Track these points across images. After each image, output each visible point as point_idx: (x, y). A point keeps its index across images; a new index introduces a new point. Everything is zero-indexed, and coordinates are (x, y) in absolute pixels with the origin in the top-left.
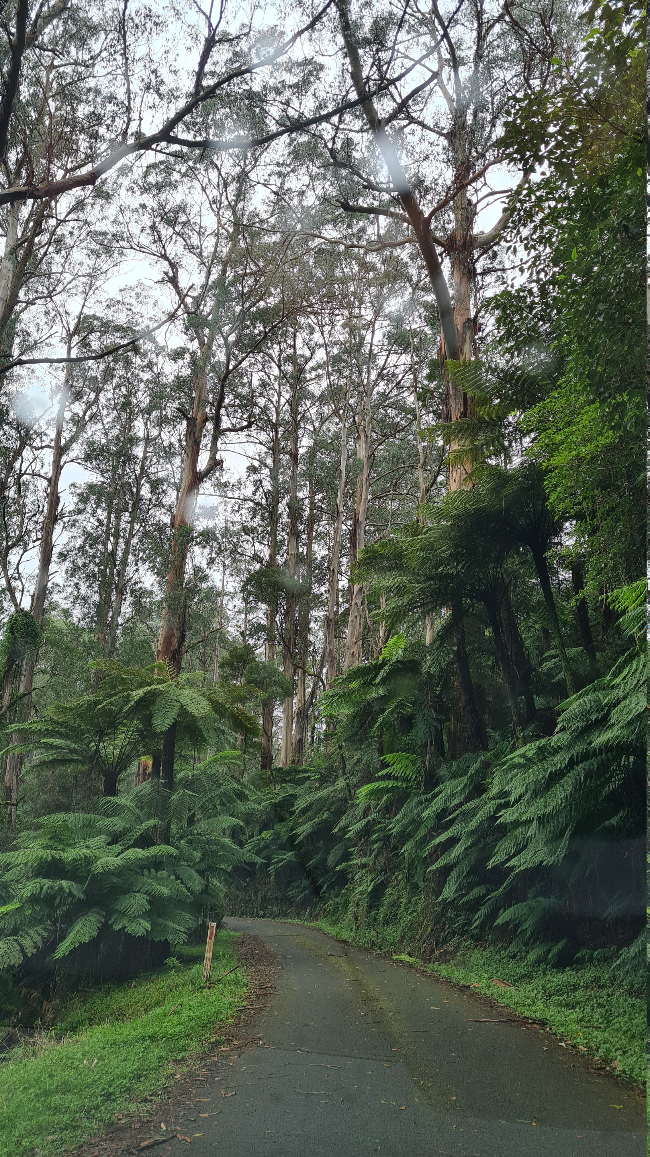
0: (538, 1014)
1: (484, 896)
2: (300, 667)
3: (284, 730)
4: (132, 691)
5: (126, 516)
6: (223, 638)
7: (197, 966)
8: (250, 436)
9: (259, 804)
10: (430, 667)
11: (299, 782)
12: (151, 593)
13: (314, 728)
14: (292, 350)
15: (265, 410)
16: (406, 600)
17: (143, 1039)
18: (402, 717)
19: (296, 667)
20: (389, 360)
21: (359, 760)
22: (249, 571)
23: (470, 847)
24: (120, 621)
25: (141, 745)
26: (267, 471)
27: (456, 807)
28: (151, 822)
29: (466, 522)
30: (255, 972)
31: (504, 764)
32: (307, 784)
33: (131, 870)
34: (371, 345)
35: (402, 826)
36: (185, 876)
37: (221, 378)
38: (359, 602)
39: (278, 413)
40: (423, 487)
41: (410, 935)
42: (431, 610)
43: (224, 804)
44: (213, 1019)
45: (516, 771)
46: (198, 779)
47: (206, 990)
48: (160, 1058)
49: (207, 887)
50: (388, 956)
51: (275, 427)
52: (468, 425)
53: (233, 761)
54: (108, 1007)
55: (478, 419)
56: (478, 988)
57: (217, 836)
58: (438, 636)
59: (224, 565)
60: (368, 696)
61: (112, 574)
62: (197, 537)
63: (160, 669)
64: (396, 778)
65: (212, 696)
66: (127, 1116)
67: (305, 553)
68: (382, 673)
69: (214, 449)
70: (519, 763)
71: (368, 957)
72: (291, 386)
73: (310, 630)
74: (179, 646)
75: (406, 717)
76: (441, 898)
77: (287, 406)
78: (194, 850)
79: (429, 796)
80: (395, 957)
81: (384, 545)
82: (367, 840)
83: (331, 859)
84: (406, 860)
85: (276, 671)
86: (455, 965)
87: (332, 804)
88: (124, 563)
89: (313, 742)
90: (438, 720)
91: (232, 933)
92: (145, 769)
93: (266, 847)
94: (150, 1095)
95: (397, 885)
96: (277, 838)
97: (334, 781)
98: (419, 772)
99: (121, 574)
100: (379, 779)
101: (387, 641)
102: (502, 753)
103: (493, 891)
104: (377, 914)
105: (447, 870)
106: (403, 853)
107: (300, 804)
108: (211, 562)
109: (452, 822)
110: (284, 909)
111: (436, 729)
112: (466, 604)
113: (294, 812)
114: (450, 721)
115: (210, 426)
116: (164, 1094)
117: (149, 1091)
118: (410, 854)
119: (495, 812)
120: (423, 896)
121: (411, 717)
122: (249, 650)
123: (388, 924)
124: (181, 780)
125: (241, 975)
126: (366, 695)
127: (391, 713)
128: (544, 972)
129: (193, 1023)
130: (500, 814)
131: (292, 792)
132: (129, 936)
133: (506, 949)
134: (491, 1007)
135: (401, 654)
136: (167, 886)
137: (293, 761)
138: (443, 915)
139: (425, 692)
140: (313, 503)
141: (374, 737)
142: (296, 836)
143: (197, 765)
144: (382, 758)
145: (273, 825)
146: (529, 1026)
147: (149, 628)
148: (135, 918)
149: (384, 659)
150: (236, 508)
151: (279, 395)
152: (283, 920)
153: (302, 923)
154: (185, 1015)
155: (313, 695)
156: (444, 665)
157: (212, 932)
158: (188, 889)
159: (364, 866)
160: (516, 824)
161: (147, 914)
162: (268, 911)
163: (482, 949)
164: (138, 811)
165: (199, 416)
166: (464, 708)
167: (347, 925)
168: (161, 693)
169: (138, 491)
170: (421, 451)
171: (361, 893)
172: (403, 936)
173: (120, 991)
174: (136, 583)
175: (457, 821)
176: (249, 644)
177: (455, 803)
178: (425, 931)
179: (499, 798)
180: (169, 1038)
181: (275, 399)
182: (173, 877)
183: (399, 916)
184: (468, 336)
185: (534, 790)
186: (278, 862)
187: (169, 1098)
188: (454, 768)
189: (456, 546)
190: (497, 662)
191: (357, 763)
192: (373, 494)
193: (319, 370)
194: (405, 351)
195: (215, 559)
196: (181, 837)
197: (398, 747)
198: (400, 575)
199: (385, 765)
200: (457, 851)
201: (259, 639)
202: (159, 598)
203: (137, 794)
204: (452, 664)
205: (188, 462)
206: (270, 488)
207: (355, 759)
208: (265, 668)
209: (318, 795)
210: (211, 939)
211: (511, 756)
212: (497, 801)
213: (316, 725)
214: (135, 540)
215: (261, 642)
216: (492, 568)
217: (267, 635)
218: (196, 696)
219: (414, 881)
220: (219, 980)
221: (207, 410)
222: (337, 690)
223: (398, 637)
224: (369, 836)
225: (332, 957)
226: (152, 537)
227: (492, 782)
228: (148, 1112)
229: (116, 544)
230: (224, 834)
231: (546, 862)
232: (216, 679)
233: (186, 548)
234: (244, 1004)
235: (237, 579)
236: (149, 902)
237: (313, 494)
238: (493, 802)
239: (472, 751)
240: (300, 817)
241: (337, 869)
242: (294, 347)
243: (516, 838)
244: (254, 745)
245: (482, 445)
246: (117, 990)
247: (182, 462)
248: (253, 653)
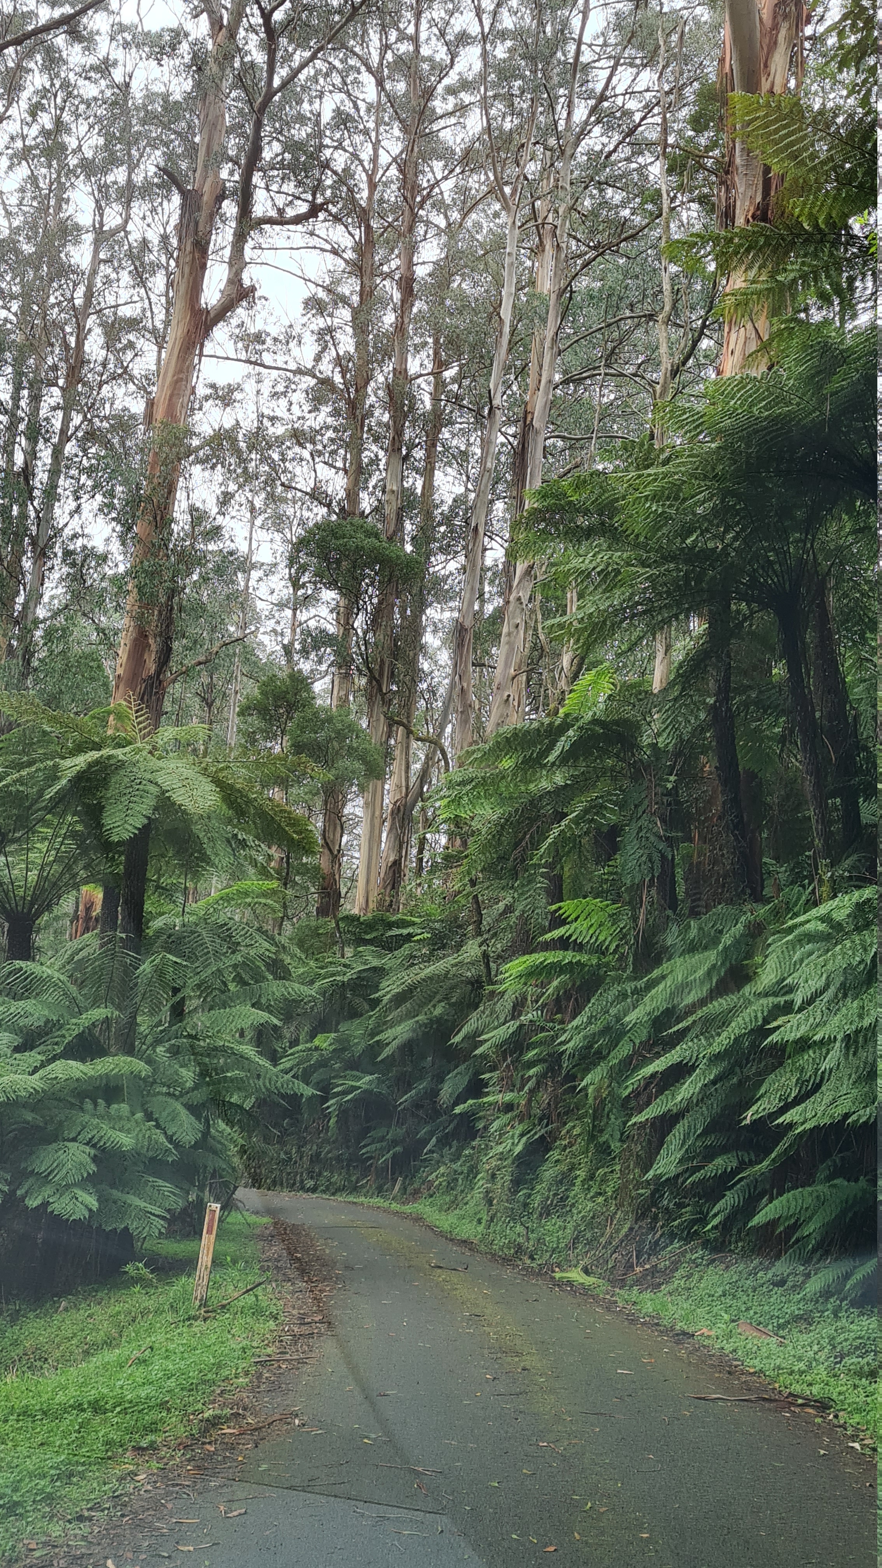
0: (815, 1390)
1: (735, 1172)
2: (400, 723)
3: (364, 841)
4: (64, 758)
5: (53, 396)
6: (248, 655)
7: (184, 1279)
8: (312, 234)
9: (312, 982)
10: (659, 734)
11: (390, 945)
12: (104, 558)
13: (423, 841)
14: (411, 48)
15: (344, 178)
16: (618, 597)
17: (79, 1407)
18: (598, 830)
19: (392, 723)
20: (615, 80)
21: (509, 909)
22: (302, 523)
23: (714, 1082)
24: (41, 613)
25: (81, 864)
26: (345, 314)
27: (691, 1009)
28: (99, 1013)
29: (748, 446)
30: (293, 1292)
31: (791, 930)
32: (406, 950)
33: (59, 1100)
34: (580, 43)
35: (585, 1037)
36: (165, 1114)
37: (256, 106)
38: (525, 596)
39: (372, 186)
40: (666, 364)
41: (589, 1235)
42: (667, 622)
43: (244, 983)
44: (209, 1376)
45: (809, 947)
46: (193, 932)
47: (198, 1323)
48: (109, 1443)
49: (206, 1134)
50: (544, 1272)
51: (363, 216)
52: (767, 237)
53: (263, 901)
54: (16, 1343)
55: (788, 227)
56: (709, 1337)
57: (226, 1040)
58: (678, 675)
59: (252, 509)
60: (532, 786)
61: (24, 515)
62: (201, 447)
63: (120, 717)
64: (579, 947)
65: (221, 775)
66: (45, 1544)
67: (419, 491)
68: (562, 744)
69: (237, 262)
70: (817, 931)
71: (508, 1273)
72: (405, 129)
73: (423, 647)
74: (160, 670)
75: (605, 829)
76: (650, 1174)
77: (393, 172)
78: (181, 1067)
79: (641, 984)
80: (557, 1275)
81: (580, 485)
82: (517, 1060)
83: (447, 1092)
84: (591, 1100)
85: (352, 728)
86: (670, 1294)
87: (453, 988)
88: (51, 494)
89: (420, 868)
90: (668, 839)
91: (253, 1219)
92: (89, 909)
93: (323, 1063)
94: (88, 1510)
95: (571, 1145)
96: (343, 1050)
97: (459, 946)
98: (625, 936)
99: (45, 518)
100: (547, 946)
101: (575, 677)
102: (789, 910)
103: (751, 1163)
104: (530, 1195)
105: (666, 1122)
106: (585, 1088)
107: (389, 988)
108: (225, 499)
109: (681, 1036)
110: (354, 1178)
111: (663, 857)
112: (738, 612)
113: (378, 1001)
114: (691, 840)
115: (230, 208)
116: (115, 1507)
117: (88, 1501)
118: (598, 1090)
119: (766, 1021)
120: (618, 1168)
121: (615, 831)
122: (300, 683)
123: (548, 1215)
124: (159, 932)
125: (265, 1296)
126: (527, 782)
127: (577, 821)
128: (836, 1314)
129: (171, 1383)
130: (775, 1024)
131: (375, 963)
132: (57, 1220)
133: (767, 1269)
134: (729, 1373)
135: (602, 706)
136: (128, 1131)
137: (380, 903)
138: (654, 1204)
139: (646, 784)
140: (440, 385)
141: (539, 866)
142: (381, 1045)
143: (192, 906)
144: (554, 907)
145: (338, 1024)
146: (797, 1410)
147: (100, 630)
148: (68, 1186)
149: (567, 715)
150: (280, 388)
151: (376, 145)
152: (351, 1199)
153: (386, 1204)
154: (157, 1367)
155: (424, 776)
156: (686, 731)
157: (212, 1220)
158: (170, 1139)
159: (509, 1107)
160: (803, 1044)
161: (90, 1181)
162: (322, 1180)
163: (723, 1266)
164: (73, 989)
165: (206, 188)
166: (720, 818)
167: (471, 1212)
168: (121, 765)
169: (80, 343)
170: (666, 286)
171: (502, 1157)
172: (577, 1238)
173: (37, 1317)
174: (75, 536)
175: (692, 1034)
176: (300, 671)
177: (689, 999)
178: (618, 1231)
179: (775, 994)
180: (126, 1407)
181: (366, 154)
182: (139, 1115)
183: (570, 1201)
184: (783, 33)
185: (843, 985)
186: (345, 1093)
187: (123, 1516)
188: (693, 933)
189: (725, 494)
190: (792, 731)
191: (505, 912)
192: (565, 372)
193: (462, 95)
194: (649, 62)
195: (232, 496)
196: (158, 1042)
197: (587, 888)
198: (609, 548)
199: (559, 921)
200: (687, 1090)
201: (320, 662)
202: (121, 569)
203: (72, 957)
204: (703, 730)
205: (182, 289)
206: (352, 350)
207: (501, 906)
208: (329, 720)
209: (427, 971)
210: (209, 1232)
211: (801, 919)
212: (771, 1000)
213: (428, 836)
214: (70, 448)
215: (324, 667)
216: (797, 541)
217: (336, 653)
218: (189, 773)
219: (602, 1140)
220: (224, 1306)
221: (224, 174)
222: (471, 772)
223: (598, 674)
224: (521, 1055)
225: (439, 1271)
226: (107, 444)
227: (763, 963)
228: (84, 1538)
229: (32, 455)
230: (242, 1035)
231: (854, 1117)
232: (233, 738)
233: (175, 469)
234: (269, 1350)
235: (278, 536)
236: (95, 1159)
237: (440, 365)
238: (764, 1001)
239: (730, 902)
240: (390, 1010)
241: (458, 1110)
242: (415, 39)
243: (802, 1070)
244: (304, 870)
245: (794, 281)
246: (31, 1315)
247: (169, 284)
248: (308, 687)
